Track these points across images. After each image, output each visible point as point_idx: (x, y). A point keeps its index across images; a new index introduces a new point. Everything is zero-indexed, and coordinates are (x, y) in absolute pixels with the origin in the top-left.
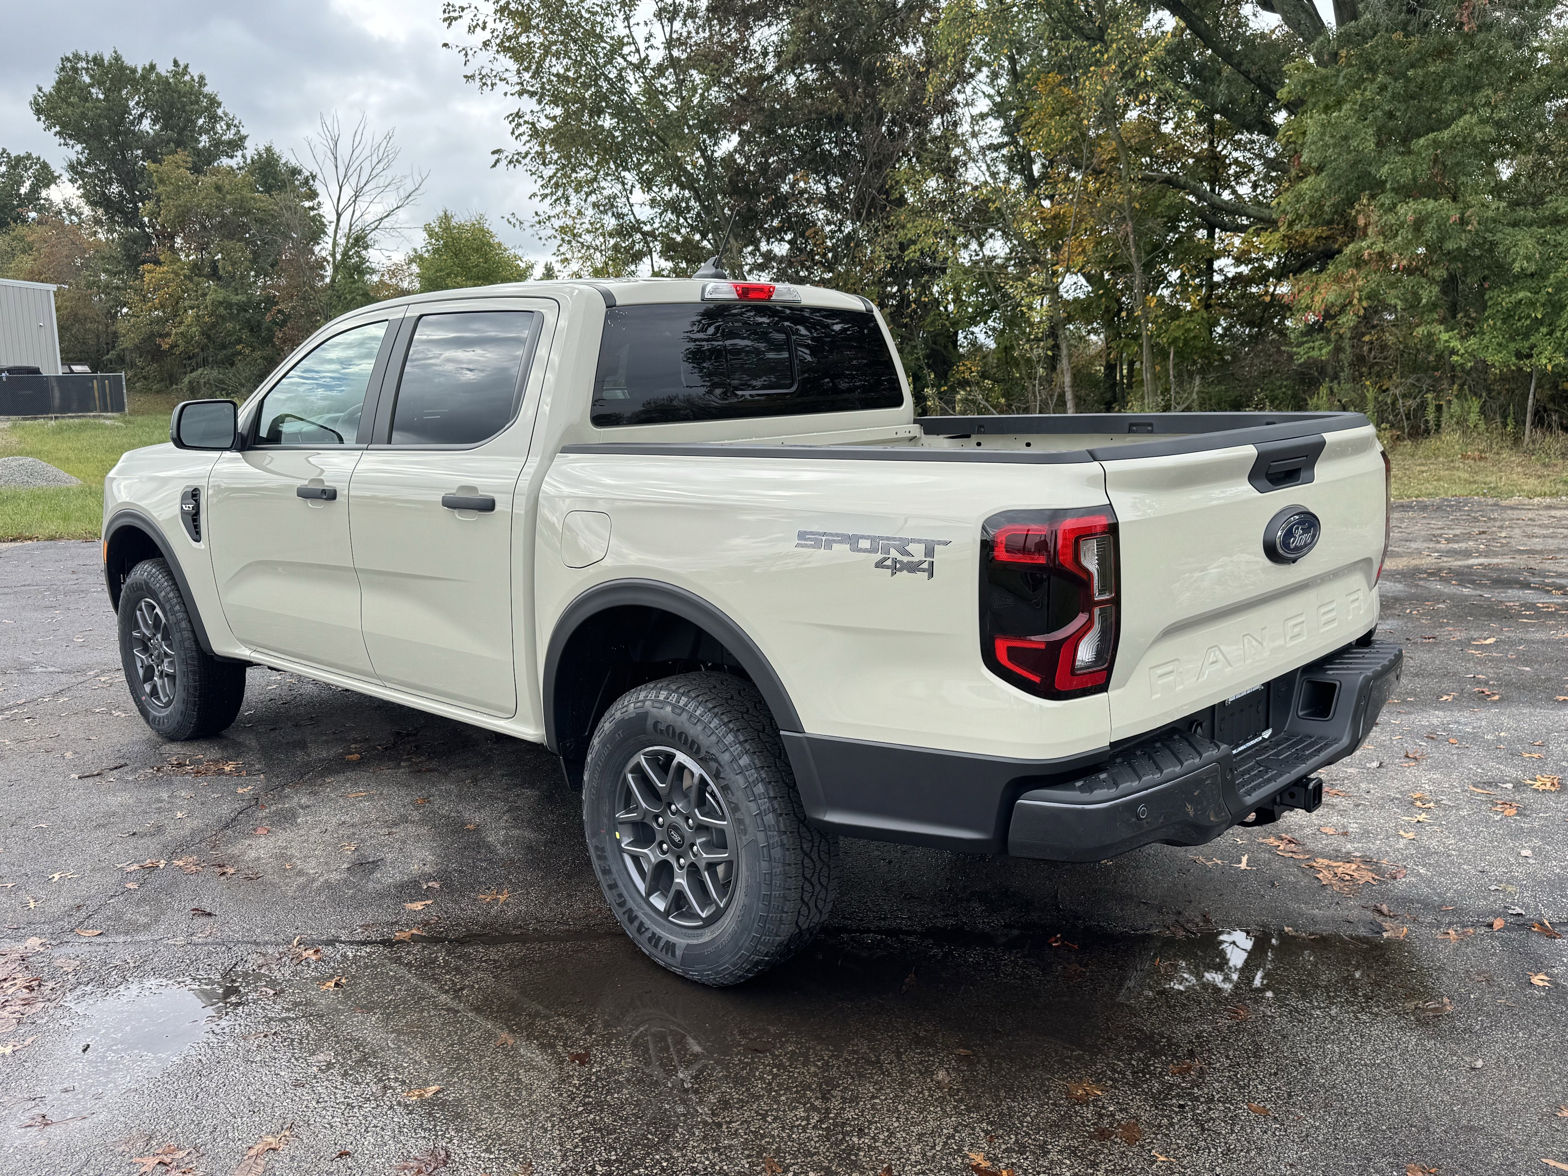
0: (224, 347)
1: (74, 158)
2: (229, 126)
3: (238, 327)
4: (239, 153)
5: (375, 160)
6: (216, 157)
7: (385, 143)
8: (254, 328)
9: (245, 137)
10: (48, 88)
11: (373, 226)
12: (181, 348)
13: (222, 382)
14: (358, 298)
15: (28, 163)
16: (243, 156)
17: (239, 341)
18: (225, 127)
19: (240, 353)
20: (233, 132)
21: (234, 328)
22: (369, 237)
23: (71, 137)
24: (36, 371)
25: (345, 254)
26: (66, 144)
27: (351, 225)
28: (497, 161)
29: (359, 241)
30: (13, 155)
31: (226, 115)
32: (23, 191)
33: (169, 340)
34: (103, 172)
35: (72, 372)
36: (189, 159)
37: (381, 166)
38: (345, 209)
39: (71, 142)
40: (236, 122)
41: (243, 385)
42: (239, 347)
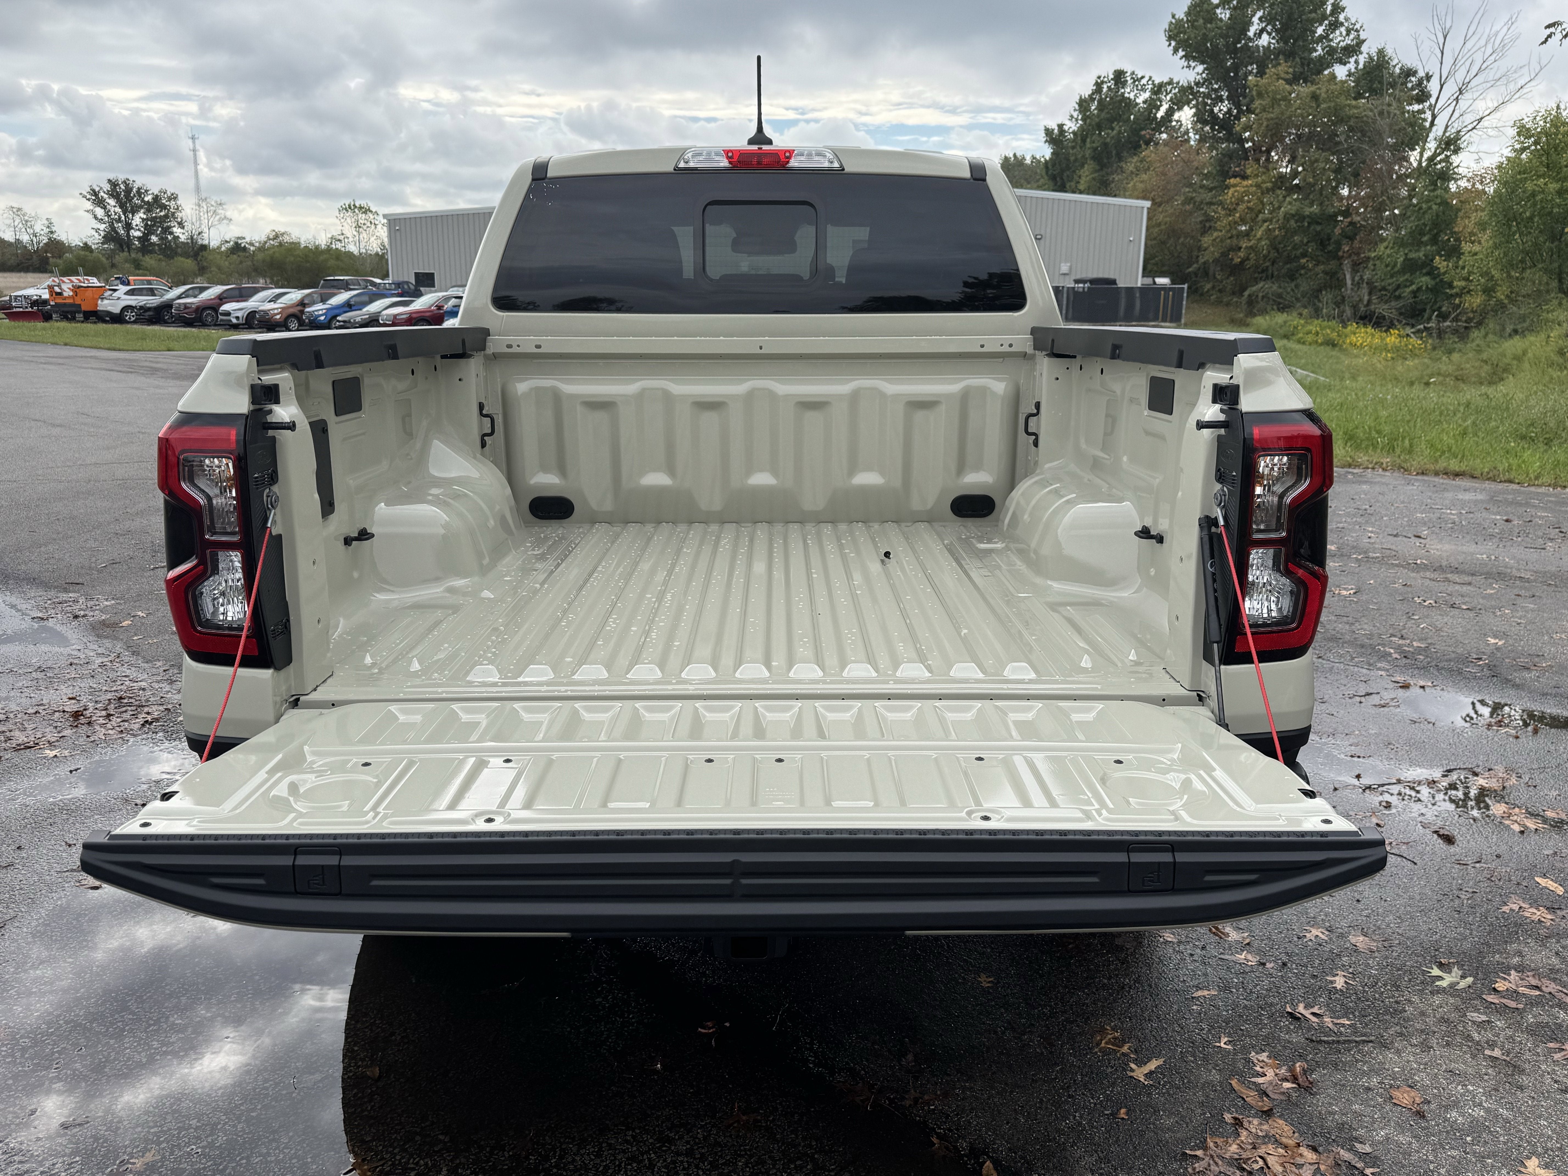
0: (1289, 260)
1: (1192, 80)
2: (1348, 32)
3: (1305, 240)
4: (1352, 60)
5: (1489, 51)
6: (1329, 65)
7: (1505, 29)
8: (1323, 242)
9: (1364, 41)
10: (1181, 15)
11: (1470, 127)
12: (1252, 262)
13: (1280, 296)
14: (1435, 207)
15: (1169, 88)
16: (1357, 62)
17: (1304, 255)
18: (1344, 33)
19: (1303, 267)
20: (1352, 37)
21: (1302, 241)
22: (1463, 139)
23: (1194, 59)
24: (1113, 282)
25: (1431, 159)
26: (1189, 67)
27: (1447, 127)
28: (1550, 36)
29: (1451, 144)
30: (1156, 82)
31: (1347, 19)
32: (1160, 114)
33: (1241, 254)
34: (1216, 90)
35: (1155, 283)
36: (1291, 70)
37: (1492, 58)
38: (1442, 109)
39: (1193, 64)
40: (1358, 26)
41: (1297, 299)
42: (1303, 261)
